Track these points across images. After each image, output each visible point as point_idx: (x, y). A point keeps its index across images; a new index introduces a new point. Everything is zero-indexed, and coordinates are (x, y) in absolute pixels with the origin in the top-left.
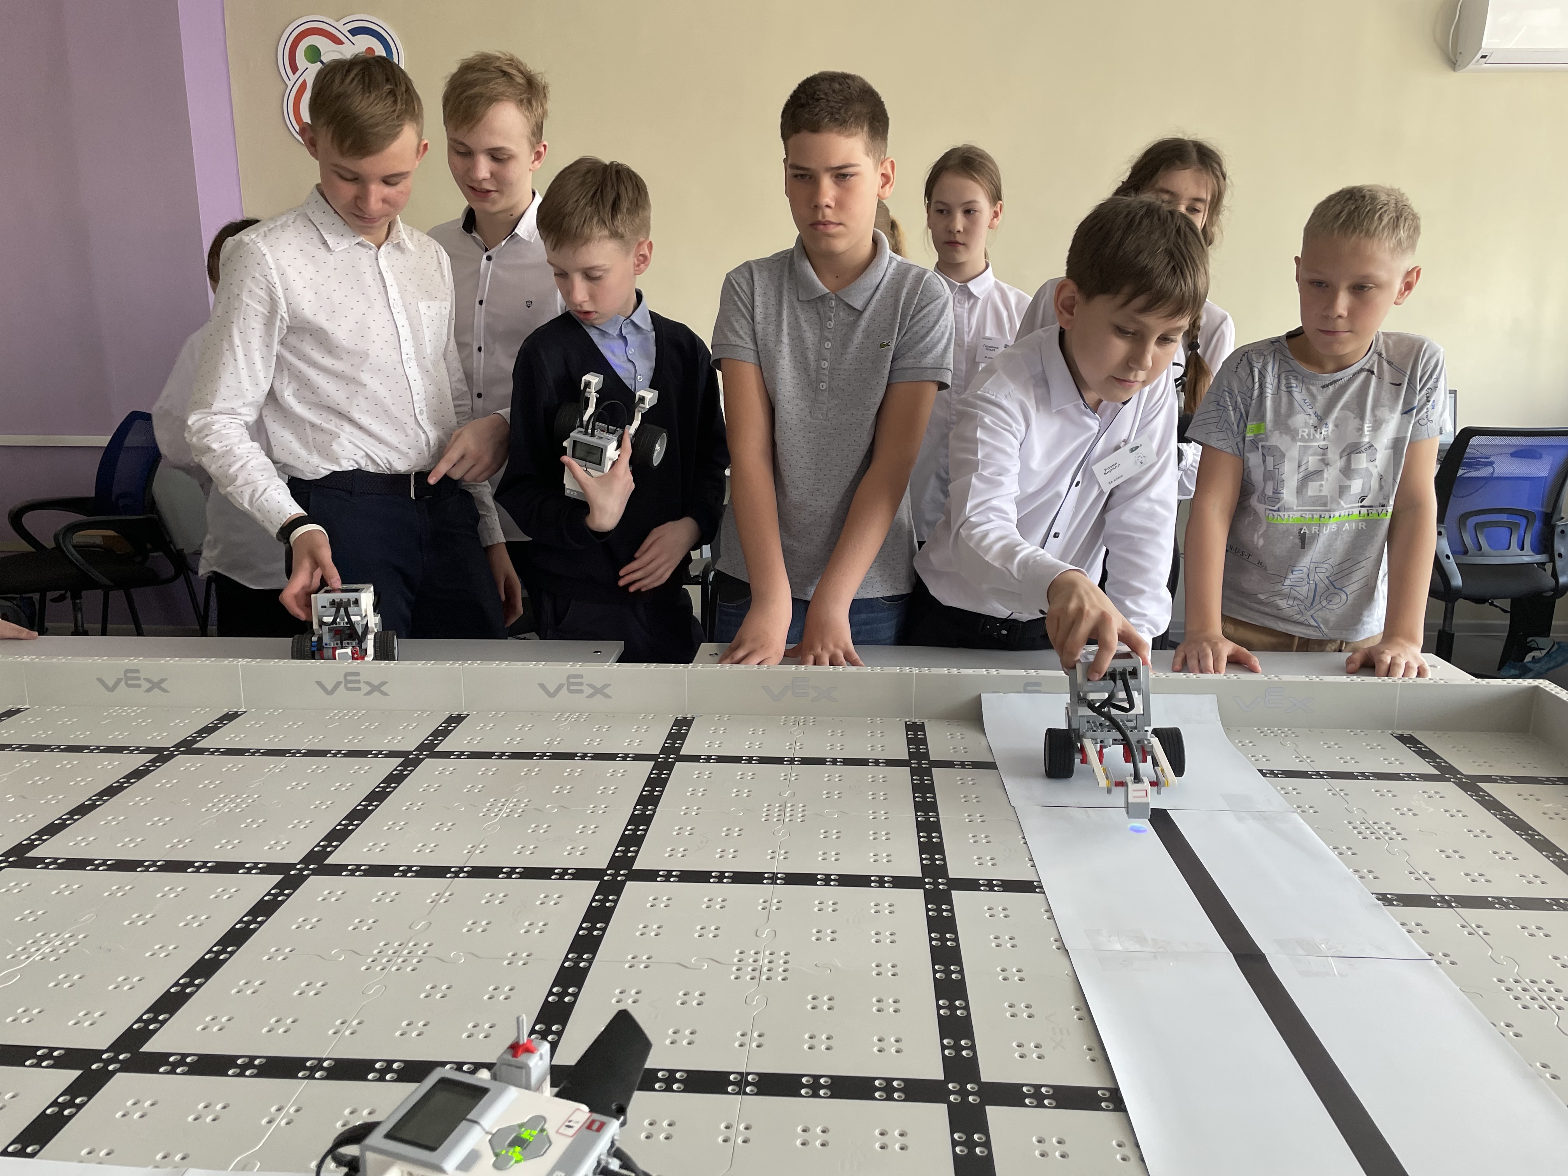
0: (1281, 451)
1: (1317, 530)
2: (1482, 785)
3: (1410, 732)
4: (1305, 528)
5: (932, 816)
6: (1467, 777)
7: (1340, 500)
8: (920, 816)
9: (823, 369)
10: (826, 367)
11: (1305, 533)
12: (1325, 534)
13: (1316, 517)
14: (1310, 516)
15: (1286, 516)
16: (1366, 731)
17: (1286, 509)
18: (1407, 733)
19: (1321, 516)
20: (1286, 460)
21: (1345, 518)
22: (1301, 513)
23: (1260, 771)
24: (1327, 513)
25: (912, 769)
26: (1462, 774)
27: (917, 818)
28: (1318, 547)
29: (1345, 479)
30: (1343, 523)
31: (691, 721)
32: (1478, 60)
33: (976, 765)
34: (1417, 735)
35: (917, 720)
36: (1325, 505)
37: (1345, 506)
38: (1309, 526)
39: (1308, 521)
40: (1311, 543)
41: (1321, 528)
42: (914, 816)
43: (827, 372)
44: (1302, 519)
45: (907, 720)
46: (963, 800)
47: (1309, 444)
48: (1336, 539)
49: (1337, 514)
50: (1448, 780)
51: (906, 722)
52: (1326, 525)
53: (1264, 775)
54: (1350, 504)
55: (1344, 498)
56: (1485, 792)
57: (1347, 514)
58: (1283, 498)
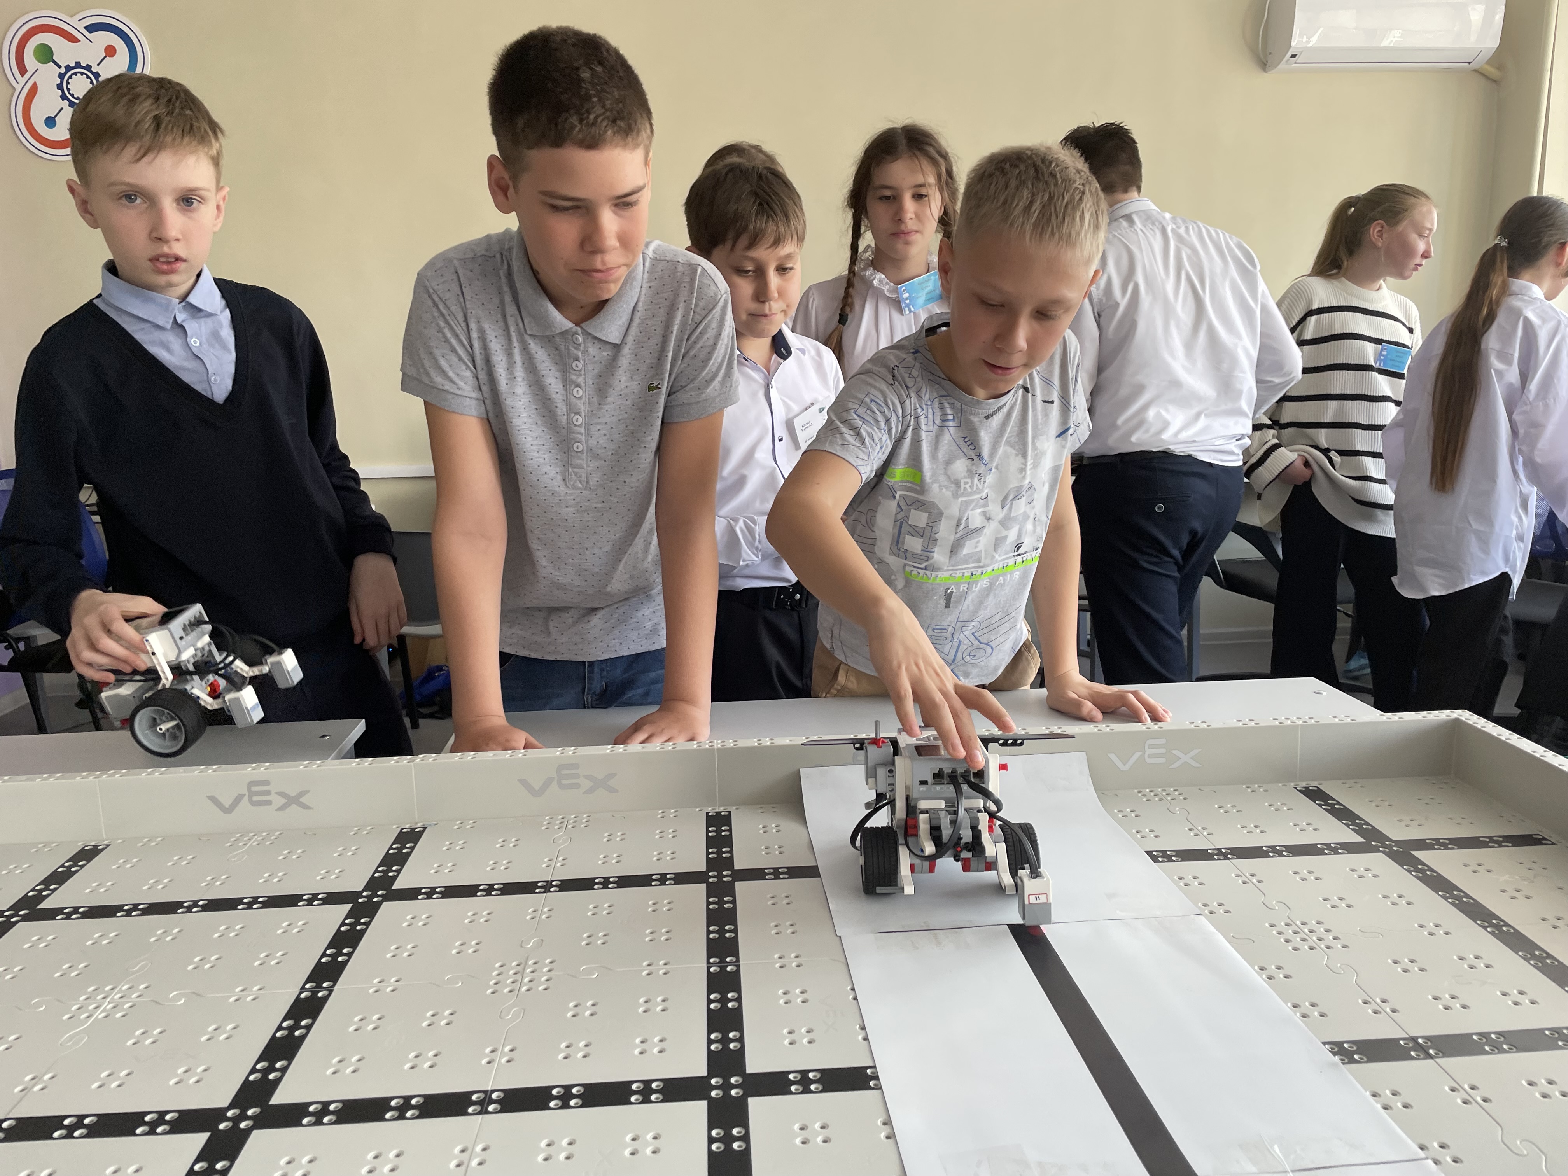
0: (938, 509)
1: (965, 588)
2: (1417, 854)
3: (1316, 784)
4: (953, 587)
5: (730, 963)
6: (1398, 843)
7: (994, 554)
8: (714, 964)
9: (576, 426)
10: (579, 423)
11: (952, 592)
12: (974, 592)
13: (967, 575)
14: (961, 575)
15: (933, 576)
16: (1265, 787)
17: (938, 569)
18: (1313, 785)
19: (972, 574)
20: (943, 519)
21: (1000, 572)
22: (951, 572)
23: (1149, 853)
24: (980, 570)
25: (709, 886)
26: (1390, 840)
27: (708, 968)
28: (965, 605)
29: (1003, 530)
30: (997, 577)
31: (421, 833)
32: (1288, 61)
33: (795, 872)
34: (1327, 788)
35: (722, 809)
36: (979, 561)
37: (1000, 559)
38: (958, 585)
39: (957, 580)
40: (958, 602)
41: (970, 586)
42: (705, 965)
43: (582, 430)
44: (951, 578)
45: (710, 809)
46: (774, 932)
47: (971, 498)
48: (988, 595)
49: (990, 569)
50: (1375, 850)
51: (707, 813)
52: (977, 582)
53: (1155, 859)
54: (1005, 554)
55: (999, 551)
56: (1425, 865)
57: (1001, 566)
58: (933, 557)
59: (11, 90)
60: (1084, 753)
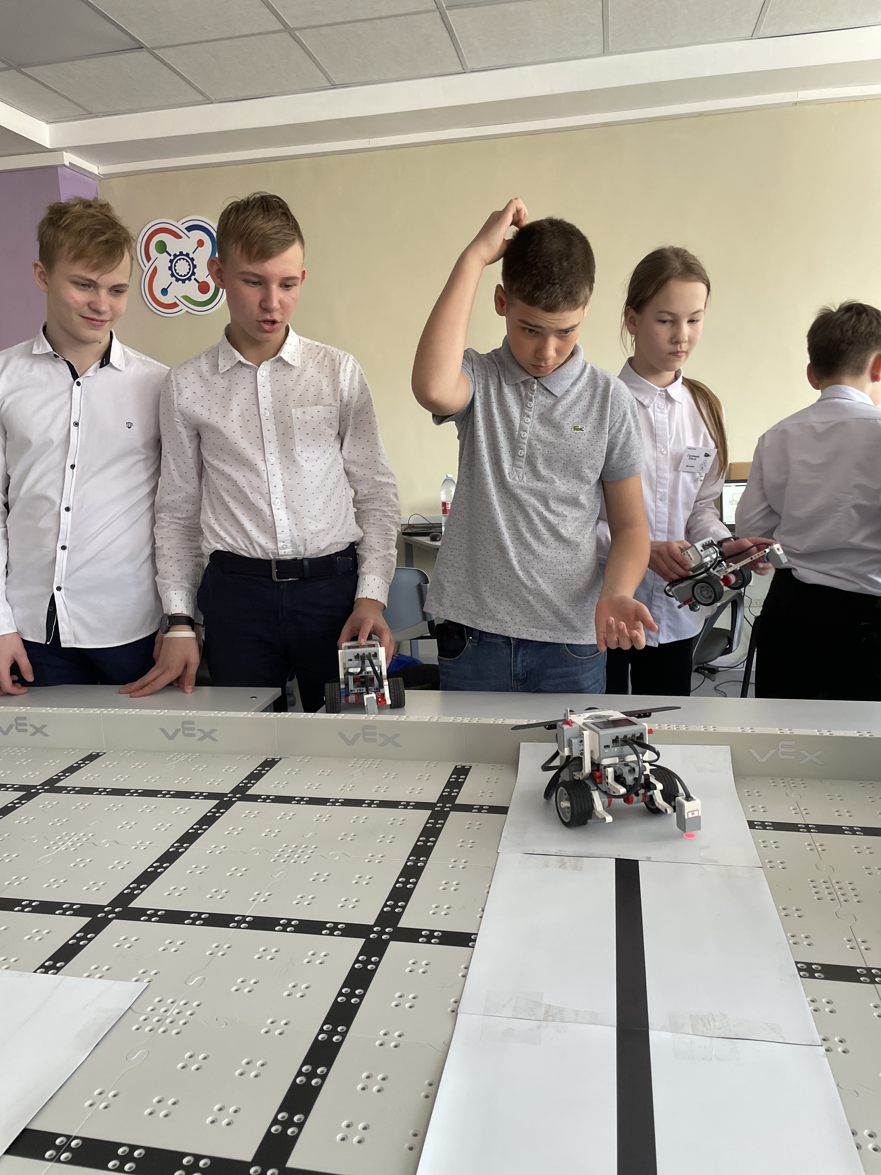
59: (141, 271)
60: (729, 747)
